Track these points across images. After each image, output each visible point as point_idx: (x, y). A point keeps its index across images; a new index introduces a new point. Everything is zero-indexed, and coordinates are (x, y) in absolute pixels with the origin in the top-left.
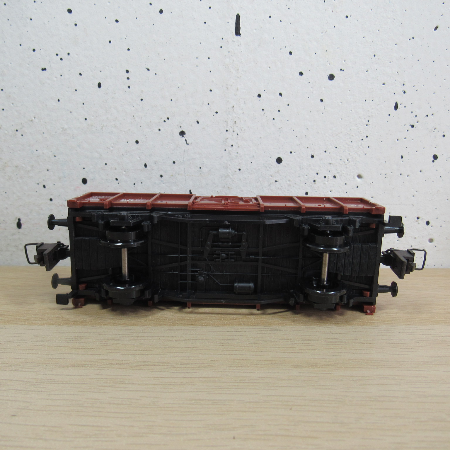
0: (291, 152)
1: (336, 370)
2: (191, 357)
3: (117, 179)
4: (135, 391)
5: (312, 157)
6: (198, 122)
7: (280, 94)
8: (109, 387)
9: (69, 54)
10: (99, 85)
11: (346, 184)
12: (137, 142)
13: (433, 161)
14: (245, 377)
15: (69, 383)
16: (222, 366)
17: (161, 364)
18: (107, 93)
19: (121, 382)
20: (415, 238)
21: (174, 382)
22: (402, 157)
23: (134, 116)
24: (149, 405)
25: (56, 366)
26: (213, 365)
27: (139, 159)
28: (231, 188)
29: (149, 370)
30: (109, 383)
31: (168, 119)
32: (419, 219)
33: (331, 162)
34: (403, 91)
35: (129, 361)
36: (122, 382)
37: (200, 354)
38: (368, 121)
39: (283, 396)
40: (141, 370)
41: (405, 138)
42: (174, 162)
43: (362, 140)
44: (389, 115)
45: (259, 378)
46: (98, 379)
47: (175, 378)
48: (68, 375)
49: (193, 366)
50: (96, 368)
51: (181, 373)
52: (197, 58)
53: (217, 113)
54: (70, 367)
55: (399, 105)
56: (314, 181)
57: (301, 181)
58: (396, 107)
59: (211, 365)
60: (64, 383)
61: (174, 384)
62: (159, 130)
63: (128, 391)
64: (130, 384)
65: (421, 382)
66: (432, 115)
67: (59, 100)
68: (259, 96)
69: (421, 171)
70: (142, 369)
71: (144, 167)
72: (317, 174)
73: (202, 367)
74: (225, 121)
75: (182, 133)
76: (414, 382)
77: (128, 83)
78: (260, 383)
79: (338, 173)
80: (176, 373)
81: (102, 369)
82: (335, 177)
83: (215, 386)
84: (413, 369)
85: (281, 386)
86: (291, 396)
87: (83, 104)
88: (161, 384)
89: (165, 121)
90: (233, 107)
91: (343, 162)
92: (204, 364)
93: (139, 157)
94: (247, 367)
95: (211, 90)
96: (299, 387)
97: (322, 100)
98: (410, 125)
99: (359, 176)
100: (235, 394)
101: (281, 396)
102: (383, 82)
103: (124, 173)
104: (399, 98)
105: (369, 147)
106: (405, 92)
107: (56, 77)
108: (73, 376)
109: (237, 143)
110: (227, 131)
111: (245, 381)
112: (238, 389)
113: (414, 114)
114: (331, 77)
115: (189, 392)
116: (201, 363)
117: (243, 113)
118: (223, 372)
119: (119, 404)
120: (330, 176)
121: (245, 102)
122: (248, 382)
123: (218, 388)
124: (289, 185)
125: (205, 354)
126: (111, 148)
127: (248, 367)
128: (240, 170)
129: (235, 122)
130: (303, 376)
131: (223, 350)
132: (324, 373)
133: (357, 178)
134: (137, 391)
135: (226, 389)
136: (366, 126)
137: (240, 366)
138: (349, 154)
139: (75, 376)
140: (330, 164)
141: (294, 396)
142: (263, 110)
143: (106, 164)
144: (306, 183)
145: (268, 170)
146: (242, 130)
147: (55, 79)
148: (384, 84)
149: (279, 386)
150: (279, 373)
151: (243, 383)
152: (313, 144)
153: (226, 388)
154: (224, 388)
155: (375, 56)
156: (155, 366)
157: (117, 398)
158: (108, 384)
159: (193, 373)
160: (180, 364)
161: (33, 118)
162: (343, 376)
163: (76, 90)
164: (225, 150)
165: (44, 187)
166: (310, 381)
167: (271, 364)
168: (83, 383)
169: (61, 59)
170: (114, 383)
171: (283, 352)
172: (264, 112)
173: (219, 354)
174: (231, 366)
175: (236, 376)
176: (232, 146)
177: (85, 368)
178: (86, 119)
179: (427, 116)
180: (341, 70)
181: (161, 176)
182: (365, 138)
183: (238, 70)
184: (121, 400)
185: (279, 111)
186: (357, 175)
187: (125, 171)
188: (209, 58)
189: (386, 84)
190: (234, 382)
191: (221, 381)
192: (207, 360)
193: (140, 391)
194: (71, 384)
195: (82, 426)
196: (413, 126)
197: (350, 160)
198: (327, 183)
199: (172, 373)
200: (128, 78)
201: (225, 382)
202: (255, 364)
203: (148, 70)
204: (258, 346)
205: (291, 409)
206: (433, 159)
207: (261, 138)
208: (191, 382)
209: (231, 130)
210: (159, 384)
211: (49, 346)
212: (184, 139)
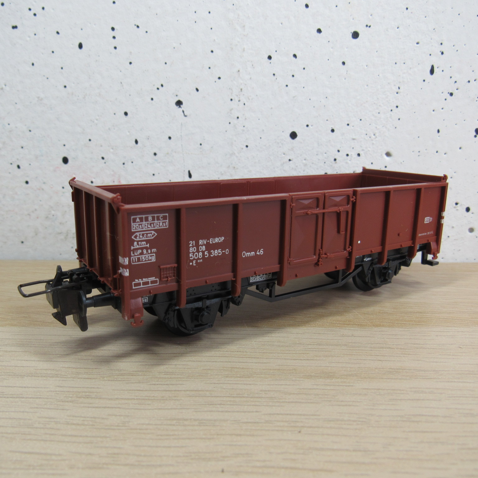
0: (307, 126)
1: (359, 382)
2: (178, 365)
3: (103, 158)
4: (103, 407)
5: (333, 131)
6: (197, 90)
7: (295, 56)
8: (71, 402)
9: (43, 8)
10: (80, 46)
11: (372, 163)
12: (126, 114)
13: (475, 136)
14: (244, 390)
15: (21, 398)
16: (216, 376)
17: (140, 374)
18: (89, 56)
19: (86, 396)
20: (453, 227)
21: (154, 397)
22: (438, 131)
23: (121, 83)
24: (118, 426)
25: (9, 375)
26: (205, 374)
27: (128, 134)
28: (237, 169)
29: (124, 381)
30: (71, 397)
31: (162, 86)
32: (458, 205)
33: (354, 137)
34: (440, 52)
35: (101, 370)
36: (88, 397)
37: (191, 361)
38: (399, 88)
39: (290, 415)
40: (114, 381)
41: (442, 109)
42: (170, 138)
43: (391, 110)
44: (424, 81)
45: (261, 391)
46: (58, 393)
47: (156, 391)
48: (22, 387)
49: (179, 376)
50: (58, 379)
51: (164, 385)
52: (195, 12)
53: (219, 78)
54: (26, 377)
55: (435, 69)
56: (335, 160)
57: (319, 160)
58: (432, 72)
59: (202, 375)
60: (14, 398)
61: (153, 398)
62: (152, 99)
63: (93, 407)
64: (97, 398)
65: (466, 397)
66: (475, 80)
67: (33, 64)
68: (270, 58)
69: (460, 148)
70: (116, 379)
71: (134, 143)
72: (339, 151)
73: (190, 377)
74: (230, 89)
75: (179, 103)
76: (457, 397)
77: (114, 43)
78: (262, 397)
79: (363, 150)
80: (158, 384)
81: (65, 379)
82: (359, 155)
83: (205, 402)
84: (456, 380)
85: (289, 402)
86: (301, 415)
87: (62, 68)
88: (137, 399)
89: (158, 89)
90: (239, 71)
91: (369, 138)
92: (194, 374)
93: (129, 132)
94: (247, 377)
95: (212, 52)
96: (311, 403)
97: (344, 63)
98: (449, 93)
99: (388, 154)
100: (229, 412)
101: (287, 414)
102: (417, 41)
103: (112, 150)
104: (436, 61)
105: (399, 119)
106: (442, 53)
107: (29, 37)
108: (28, 387)
109: (244, 115)
110: (231, 100)
111: (244, 396)
112: (233, 405)
113: (453, 79)
114: (355, 35)
115: (171, 409)
116: (190, 372)
117: (251, 78)
118: (217, 383)
119: (78, 425)
120: (353, 154)
121: (253, 65)
122: (247, 396)
123: (208, 404)
124: (305, 165)
125: (197, 361)
126: (96, 121)
127: (249, 377)
128: (247, 146)
129: (241, 89)
130: (317, 389)
131: (219, 357)
132: (344, 386)
133: (385, 157)
134: (105, 407)
135: (218, 406)
136: (397, 95)
137: (238, 376)
138: (376, 128)
139: (30, 387)
140: (354, 139)
141: (304, 415)
142: (274, 75)
143: (90, 140)
144: (325, 163)
145: (280, 147)
146: (249, 99)
147: (28, 39)
148: (418, 43)
149: (286, 402)
150: (287, 385)
151: (241, 397)
152: (333, 116)
153: (218, 404)
154: (216, 404)
155: (407, 9)
156: (132, 375)
157: (78, 417)
158: (70, 399)
159: (179, 384)
160: (163, 373)
161: (4, 86)
162: (368, 389)
163: (53, 52)
164: (230, 123)
165: (19, 167)
166: (325, 395)
167: (278, 374)
168: (39, 397)
169: (35, 15)
170: (77, 397)
171: (294, 359)
172: (275, 77)
173: (214, 362)
174: (227, 377)
175: (233, 389)
176: (238, 118)
177: (45, 378)
178: (65, 87)
179: (469, 82)
180: (367, 26)
181: (155, 154)
182: (394, 108)
183: (244, 26)
184: (82, 419)
185: (293, 76)
186: (385, 152)
187: (112, 149)
188: (209, 12)
189: (421, 43)
190: (229, 397)
191: (213, 395)
192: (197, 368)
193: (108, 407)
194: (23, 398)
195: (26, 453)
196: (451, 94)
197: (377, 135)
198: (349, 162)
199: (153, 384)
200: (114, 37)
201: (218, 397)
202: (257, 374)
203: (138, 27)
204: (263, 351)
205: (300, 432)
206: (475, 134)
207: (272, 108)
208: (175, 397)
209: (237, 99)
210: (135, 399)
211: (6, 351)
212: (181, 110)
